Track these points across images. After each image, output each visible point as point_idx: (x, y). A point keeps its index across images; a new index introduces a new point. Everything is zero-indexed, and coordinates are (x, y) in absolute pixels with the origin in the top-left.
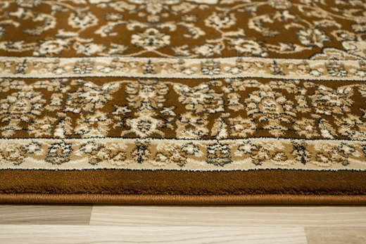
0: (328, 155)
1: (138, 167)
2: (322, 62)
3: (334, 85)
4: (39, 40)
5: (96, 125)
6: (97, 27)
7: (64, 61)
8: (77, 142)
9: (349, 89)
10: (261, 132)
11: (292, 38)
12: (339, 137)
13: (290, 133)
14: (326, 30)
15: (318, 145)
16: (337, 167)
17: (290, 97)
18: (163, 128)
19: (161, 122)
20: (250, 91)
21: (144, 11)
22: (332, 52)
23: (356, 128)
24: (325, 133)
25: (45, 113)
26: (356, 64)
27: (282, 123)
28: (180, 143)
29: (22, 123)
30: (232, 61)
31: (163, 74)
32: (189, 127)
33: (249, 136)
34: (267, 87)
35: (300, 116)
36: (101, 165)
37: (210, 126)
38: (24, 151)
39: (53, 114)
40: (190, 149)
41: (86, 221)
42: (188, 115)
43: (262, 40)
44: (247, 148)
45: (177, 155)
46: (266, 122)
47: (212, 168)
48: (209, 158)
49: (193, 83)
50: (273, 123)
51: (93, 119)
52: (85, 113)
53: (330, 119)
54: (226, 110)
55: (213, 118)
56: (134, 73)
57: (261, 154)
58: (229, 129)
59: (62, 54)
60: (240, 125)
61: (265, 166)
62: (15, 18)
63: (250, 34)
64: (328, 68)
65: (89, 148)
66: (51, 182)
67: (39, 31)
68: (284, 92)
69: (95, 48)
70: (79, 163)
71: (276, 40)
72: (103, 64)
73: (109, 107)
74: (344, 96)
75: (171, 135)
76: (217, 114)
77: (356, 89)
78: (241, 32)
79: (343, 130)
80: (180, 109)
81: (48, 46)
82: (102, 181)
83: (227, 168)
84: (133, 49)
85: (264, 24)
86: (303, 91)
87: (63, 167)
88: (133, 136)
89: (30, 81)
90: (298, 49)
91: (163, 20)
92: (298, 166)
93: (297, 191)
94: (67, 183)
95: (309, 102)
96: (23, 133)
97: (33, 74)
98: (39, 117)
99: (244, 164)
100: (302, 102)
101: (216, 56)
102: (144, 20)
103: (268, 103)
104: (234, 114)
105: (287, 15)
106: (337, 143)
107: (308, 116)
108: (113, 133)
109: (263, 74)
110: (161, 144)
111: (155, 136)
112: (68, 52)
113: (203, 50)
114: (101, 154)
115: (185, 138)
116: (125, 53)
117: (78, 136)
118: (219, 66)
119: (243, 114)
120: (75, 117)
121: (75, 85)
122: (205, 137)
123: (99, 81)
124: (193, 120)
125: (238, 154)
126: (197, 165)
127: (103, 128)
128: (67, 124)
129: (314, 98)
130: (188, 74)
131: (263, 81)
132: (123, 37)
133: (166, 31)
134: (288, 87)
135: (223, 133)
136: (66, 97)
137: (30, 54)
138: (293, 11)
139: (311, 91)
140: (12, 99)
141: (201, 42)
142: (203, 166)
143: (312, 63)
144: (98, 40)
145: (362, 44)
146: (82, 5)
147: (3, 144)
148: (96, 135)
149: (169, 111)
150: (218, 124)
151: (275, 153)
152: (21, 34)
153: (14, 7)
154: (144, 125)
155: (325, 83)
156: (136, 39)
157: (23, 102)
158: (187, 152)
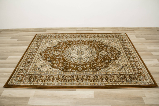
1: (80, 85)
4: (68, 69)
6: (74, 67)
7: (71, 72)
10: (91, 82)
11: (95, 68)
12: (98, 82)
13: (94, 82)
14: (100, 67)
15: (96, 83)
16: (97, 85)
20: (90, 76)
21: (79, 64)
22: (100, 70)
25: (70, 79)
30: (89, 72)
31: (82, 74)
43: (92, 69)
47: (86, 85)
49: (85, 75)
50: (92, 80)
53: (98, 80)
56: (79, 74)
59: (71, 71)
60: (89, 81)
62: (64, 66)
63: (91, 68)
64: (99, 73)
69: (74, 70)
70: (74, 85)
72: (75, 73)
73: (76, 79)
75: (83, 82)
81: (69, 70)
84: (78, 71)
85: (93, 66)
89: (68, 75)
90: (96, 70)
91: (81, 66)
92: (94, 85)
96: (69, 82)
97: (68, 74)
99: (89, 85)
101: (87, 71)
102: (79, 66)
103: (92, 78)
104: (89, 79)
108: (77, 82)
109: (92, 74)
110: (82, 83)
113: (86, 70)
114: (76, 84)
115: (84, 82)
116: (77, 71)
118: (87, 73)
121: (73, 76)
123: (75, 75)
127: (76, 81)
128: (73, 81)
130: (84, 74)
131: (92, 75)
132: (77, 69)
133: (81, 67)
137: (67, 71)
138: (96, 64)
141: (85, 69)
143: (97, 72)
144: (74, 69)
145: (103, 69)
146: (72, 63)
147: (67, 83)
148: (75, 82)
149: (82, 79)
150: (87, 80)
151: (92, 84)
152: (66, 68)
153: (64, 64)
154: (80, 81)
155: (98, 75)
156: (78, 69)
157: (68, 78)
158: (84, 84)
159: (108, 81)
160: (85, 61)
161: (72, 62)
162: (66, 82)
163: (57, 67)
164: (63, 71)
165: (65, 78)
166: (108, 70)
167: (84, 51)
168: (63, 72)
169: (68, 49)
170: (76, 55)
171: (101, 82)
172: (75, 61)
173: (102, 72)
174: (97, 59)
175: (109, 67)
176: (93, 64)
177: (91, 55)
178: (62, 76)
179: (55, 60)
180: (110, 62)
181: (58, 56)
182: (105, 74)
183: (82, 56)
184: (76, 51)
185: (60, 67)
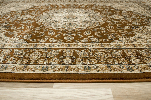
0: (117, 69)
1: (66, 72)
2: (114, 44)
3: (117, 50)
4: (40, 38)
5: (55, 61)
6: (55, 35)
7: (46, 44)
8: (50, 66)
9: (121, 51)
10: (99, 63)
11: (106, 37)
12: (119, 64)
13: (106, 63)
14: (115, 35)
15: (114, 66)
16: (119, 72)
17: (106, 53)
18: (72, 62)
19: (72, 60)
20: (95, 51)
21: (67, 31)
22: (116, 41)
23: (124, 61)
24: (116, 63)
25: (41, 58)
26: (123, 44)
27: (104, 60)
28: (77, 66)
29: (35, 61)
30: (91, 44)
31: (72, 47)
32: (79, 61)
33: (95, 64)
34: (100, 50)
35: (109, 58)
36: (56, 72)
37: (85, 61)
38: (36, 68)
39: (43, 58)
40: (80, 68)
41: (52, 87)
42: (79, 58)
43: (98, 38)
44: (95, 67)
45: (76, 69)
46: (100, 60)
47: (86, 73)
48: (85, 70)
49: (80, 49)
50: (102, 60)
51: (54, 59)
52: (52, 58)
53: (117, 59)
54: (89, 57)
55: (86, 59)
56: (65, 47)
57: (99, 69)
58: (90, 62)
59: (46, 42)
60: (93, 61)
61: (100, 72)
62: (34, 33)
63: (95, 37)
64: (116, 45)
65: (53, 67)
66: (43, 77)
67: (40, 36)
68: (104, 52)
69: (55, 40)
70: (50, 71)
71: (102, 38)
72: (57, 45)
73: (58, 56)
74: (120, 53)
75: (75, 64)
76: (87, 58)
77: (123, 51)
78: (93, 36)
79: (120, 62)
80: (77, 57)
81: (42, 40)
82: (56, 77)
83: (90, 72)
84: (64, 41)
85: (99, 34)
86: (110, 52)
87: (46, 72)
88: (64, 64)
89: (38, 49)
90: (108, 40)
91: (72, 33)
92: (109, 72)
93: (109, 79)
94: (47, 77)
95: (111, 54)
96: (35, 63)
97: (39, 47)
98: (40, 59)
99: (95, 72)
100: (109, 55)
101: (86, 42)
102: (67, 33)
103: (100, 55)
104: (91, 58)
105: (104, 31)
106: (119, 65)
107: (111, 58)
108: (59, 63)
109: (99, 47)
110: (72, 66)
111: (70, 64)
112: (48, 42)
113: (83, 41)
114: (56, 69)
115: (78, 64)
116: (62, 42)
117: (50, 64)
118: (87, 45)
119: (94, 58)
120: (49, 59)
121: (49, 50)
122: (84, 64)
123: (56, 49)
124: (81, 60)
125: (93, 69)
126: (82, 72)
127: (57, 62)
128: (47, 61)
129: (112, 53)
130: (79, 47)
131: (99, 49)
132: (62, 37)
133: (73, 36)
134: (106, 50)
135: (89, 63)
136: (47, 54)
137: (38, 42)
138: (106, 30)
139: (112, 51)
140: (33, 54)
141: (82, 39)
142: (83, 72)
143: (112, 44)
144: (55, 38)
145: (124, 39)
146: (51, 29)
147: (30, 66)
148: (54, 64)
149: (74, 57)
150: (87, 60)
151: (103, 68)
152: (36, 37)
153: (34, 30)
154: (67, 61)
155: (115, 49)
156: (65, 38)
157: (36, 55)
158: (79, 68)
159: (145, 63)
160: (80, 26)
161: (52, 27)
162: (28, 63)
163: (16, 35)
164: (28, 41)
165: (27, 55)
166: (137, 41)
167: (78, 15)
168: (26, 43)
169: (48, 13)
170: (62, 19)
171: (125, 64)
172: (60, 26)
174: (106, 24)
175: (137, 36)
176: (100, 30)
177: (93, 19)
178: (22, 50)
180: (136, 29)
182: (132, 47)
183: (75, 20)
184: (63, 15)
185: (24, 35)
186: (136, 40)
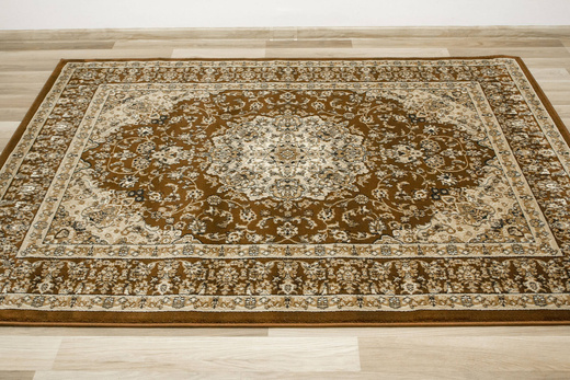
0: (372, 303)
1: (287, 310)
2: (379, 246)
3: (383, 261)
4: (225, 231)
5: (265, 288)
6: (257, 222)
7: (243, 247)
8: (258, 297)
9: (390, 264)
10: (343, 291)
11: (364, 228)
12: (380, 293)
13: (357, 292)
14: (385, 221)
15: (368, 298)
16: (375, 309)
17: (359, 269)
18: (297, 290)
19: (296, 286)
20: (339, 266)
21: (282, 207)
22: (386, 238)
23: (388, 288)
24: (373, 291)
25: (240, 281)
27: (354, 286)
28: (305, 297)
30: (331, 246)
31: (295, 256)
32: (309, 288)
33: (337, 293)
34: (348, 264)
35: (362, 281)
36: (270, 310)
40: (310, 300)
41: (266, 335)
42: (309, 281)
43: (349, 230)
46: (346, 285)
47: (319, 310)
49: (310, 261)
50: (349, 286)
51: (263, 284)
53: (377, 283)
54: (327, 278)
55: (320, 283)
56: (281, 255)
57: (342, 303)
58: (328, 290)
59: (240, 242)
60: (335, 287)
61: (343, 309)
62: (208, 215)
63: (343, 226)
64: (382, 250)
65: (264, 300)
67: (225, 225)
68: (357, 267)
69: (258, 238)
70: (260, 309)
71: (356, 230)
72: (264, 249)
73: (270, 277)
74: (387, 268)
75: (301, 293)
76: (322, 281)
77: (393, 264)
78: (337, 224)
79: (382, 289)
80: (305, 278)
81: (232, 237)
84: (278, 238)
85: (351, 218)
86: (366, 266)
88: (283, 294)
89: (228, 261)
90: (368, 236)
91: (293, 215)
92: (358, 309)
95: (368, 272)
96: (231, 293)
97: (228, 256)
99: (333, 308)
100: (365, 273)
101: (323, 242)
102: (282, 215)
103: (348, 274)
104: (331, 281)
105: (365, 210)
106: (378, 297)
108: (274, 293)
109: (347, 255)
110: (296, 298)
111: (293, 294)
112: (244, 241)
113: (316, 238)
114: (270, 304)
115: (308, 294)
116: (274, 241)
117: (258, 294)
118: (324, 249)
119: (335, 280)
120: (254, 283)
121: (251, 263)
122: (316, 294)
123: (264, 261)
125: (332, 303)
127: (269, 290)
128: (251, 287)
129: (371, 269)
130: (308, 256)
131: (347, 259)
132: (271, 229)
133: (295, 224)
135: (325, 292)
136: (248, 272)
137: (223, 242)
138: (369, 205)
141: (314, 232)
142: (315, 309)
143: (374, 246)
144: (259, 232)
145: (404, 232)
146: (245, 203)
147: (224, 298)
148: (266, 294)
149: (299, 279)
150: (323, 286)
151: (348, 303)
152: (216, 228)
153: (207, 206)
154: (289, 286)
155: (379, 260)
156: (279, 230)
157: (227, 274)
158: (307, 302)
159: (426, 292)
160: (310, 191)
161: (245, 195)
162: (219, 293)
163: (171, 220)
164: (204, 241)
165: (211, 274)
166: (430, 239)
167: (306, 144)
168: (201, 246)
169: (227, 136)
170: (267, 165)
171: (390, 293)
172: (263, 190)
173: (400, 245)
174: (373, 182)
175: (434, 222)
176: (353, 205)
177: (343, 165)
178: (199, 263)
179: (159, 186)
180: (439, 199)
181: (174, 168)
182: (413, 255)
183: (299, 170)
184: (268, 144)
185: (189, 221)
186: (428, 235)
